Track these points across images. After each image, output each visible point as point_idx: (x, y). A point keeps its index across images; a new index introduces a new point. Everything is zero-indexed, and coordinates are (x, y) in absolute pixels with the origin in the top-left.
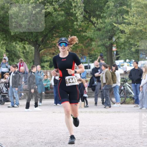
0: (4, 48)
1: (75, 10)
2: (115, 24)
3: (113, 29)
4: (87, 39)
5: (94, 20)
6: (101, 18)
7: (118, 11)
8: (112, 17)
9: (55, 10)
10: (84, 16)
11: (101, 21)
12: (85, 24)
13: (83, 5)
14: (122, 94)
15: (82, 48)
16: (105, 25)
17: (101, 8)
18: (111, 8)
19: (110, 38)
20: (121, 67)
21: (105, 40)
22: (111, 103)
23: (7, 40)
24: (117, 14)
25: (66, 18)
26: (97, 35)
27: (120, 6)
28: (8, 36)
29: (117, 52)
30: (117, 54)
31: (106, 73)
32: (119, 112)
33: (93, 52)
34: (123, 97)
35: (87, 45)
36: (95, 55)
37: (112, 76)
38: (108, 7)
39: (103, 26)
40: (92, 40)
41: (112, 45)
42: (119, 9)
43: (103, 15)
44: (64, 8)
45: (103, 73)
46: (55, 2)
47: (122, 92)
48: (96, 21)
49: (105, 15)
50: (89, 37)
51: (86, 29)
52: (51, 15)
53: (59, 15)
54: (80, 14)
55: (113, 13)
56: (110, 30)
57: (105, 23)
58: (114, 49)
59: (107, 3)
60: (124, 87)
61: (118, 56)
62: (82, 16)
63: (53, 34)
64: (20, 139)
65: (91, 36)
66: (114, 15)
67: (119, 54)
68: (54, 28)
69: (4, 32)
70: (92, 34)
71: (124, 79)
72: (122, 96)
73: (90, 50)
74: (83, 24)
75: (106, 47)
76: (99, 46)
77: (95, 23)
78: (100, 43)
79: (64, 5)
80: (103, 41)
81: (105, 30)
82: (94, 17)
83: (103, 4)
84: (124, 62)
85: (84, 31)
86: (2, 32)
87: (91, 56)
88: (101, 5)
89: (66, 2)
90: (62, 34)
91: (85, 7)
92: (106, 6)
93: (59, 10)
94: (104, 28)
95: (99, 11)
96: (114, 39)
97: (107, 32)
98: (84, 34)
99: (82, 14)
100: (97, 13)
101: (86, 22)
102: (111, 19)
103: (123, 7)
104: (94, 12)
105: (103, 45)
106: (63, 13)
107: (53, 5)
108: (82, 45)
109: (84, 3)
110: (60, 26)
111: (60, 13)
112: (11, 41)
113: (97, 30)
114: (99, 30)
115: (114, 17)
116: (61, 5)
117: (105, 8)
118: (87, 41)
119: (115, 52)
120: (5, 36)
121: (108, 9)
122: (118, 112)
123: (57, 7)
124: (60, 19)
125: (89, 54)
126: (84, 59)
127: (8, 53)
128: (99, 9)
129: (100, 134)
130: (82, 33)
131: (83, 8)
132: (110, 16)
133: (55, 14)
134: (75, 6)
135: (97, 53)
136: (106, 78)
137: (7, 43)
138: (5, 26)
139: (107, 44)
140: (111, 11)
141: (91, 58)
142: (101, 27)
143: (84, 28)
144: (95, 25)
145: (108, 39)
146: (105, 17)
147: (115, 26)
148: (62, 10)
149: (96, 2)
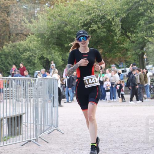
0: (61, 58)
1: (114, 27)
2: (146, 38)
3: (144, 41)
4: (124, 49)
5: (129, 34)
6: (135, 33)
7: (147, 28)
8: (143, 32)
9: (99, 28)
10: (122, 32)
11: (135, 36)
12: (122, 38)
13: (121, 23)
14: (152, 91)
15: (120, 56)
16: (138, 38)
17: (135, 25)
18: (142, 25)
19: (142, 48)
20: (151, 71)
21: (138, 50)
22: (143, 98)
23: (62, 52)
24: (147, 30)
25: (107, 34)
26: (132, 46)
27: (149, 24)
28: (63, 49)
29: (147, 59)
30: (147, 61)
31: (140, 75)
32: (150, 105)
33: (128, 60)
34: (152, 94)
35: (124, 54)
36: (130, 62)
37: (144, 77)
38: (140, 25)
39: (136, 39)
40: (127, 50)
41: (143, 54)
42: (148, 26)
43: (136, 31)
44: (105, 27)
45: (138, 76)
46: (99, 22)
47: (152, 90)
48: (131, 36)
49: (137, 30)
50: (125, 48)
51: (123, 42)
52: (96, 32)
53: (102, 32)
54: (118, 30)
55: (144, 29)
56: (141, 42)
57: (138, 36)
58: (145, 57)
59: (139, 22)
60: (153, 86)
61: (148, 62)
62: (120, 32)
63: (98, 46)
64: (74, 126)
65: (127, 47)
66: (144, 30)
67: (148, 61)
68: (98, 41)
69: (60, 46)
70: (128, 46)
71: (153, 79)
72: (152, 92)
73: (126, 58)
74: (120, 38)
75: (139, 56)
76: (133, 55)
77: (130, 37)
78: (134, 52)
79: (106, 24)
80: (136, 51)
81: (138, 42)
82: (129, 32)
83: (136, 22)
84: (152, 67)
85: (121, 43)
86: (59, 45)
87: (127, 63)
88: (134, 23)
89: (107, 22)
90: (105, 46)
91: (122, 25)
92: (138, 24)
93: (102, 28)
94: (137, 40)
95: (132, 28)
96: (145, 49)
97: (139, 43)
98: (121, 46)
99: (120, 30)
100: (132, 29)
101: (123, 37)
102: (142, 34)
103: (152, 25)
104: (129, 28)
105: (137, 54)
106: (105, 30)
107: (97, 24)
108: (119, 54)
109: (121, 22)
110: (103, 40)
111: (103, 30)
112: (65, 53)
113: (131, 43)
114: (133, 42)
115: (144, 32)
116: (103, 24)
117: (137, 25)
118: (124, 51)
119: (146, 59)
120: (61, 49)
121: (139, 26)
122: (148, 105)
123: (100, 25)
124: (103, 34)
125: (125, 61)
126: (122, 65)
127: (63, 62)
128: (132, 26)
129: (135, 122)
130: (120, 45)
131: (121, 25)
132: (141, 32)
133: (99, 31)
134: (115, 25)
135: (131, 60)
136: (140, 79)
137: (63, 54)
138: (61, 41)
139: (139, 53)
140: (142, 27)
141: (126, 64)
142: (135, 40)
143: (122, 41)
144: (130, 38)
145: (140, 49)
146: (138, 32)
147: (146, 39)
148: (104, 28)
149: (130, 21)
